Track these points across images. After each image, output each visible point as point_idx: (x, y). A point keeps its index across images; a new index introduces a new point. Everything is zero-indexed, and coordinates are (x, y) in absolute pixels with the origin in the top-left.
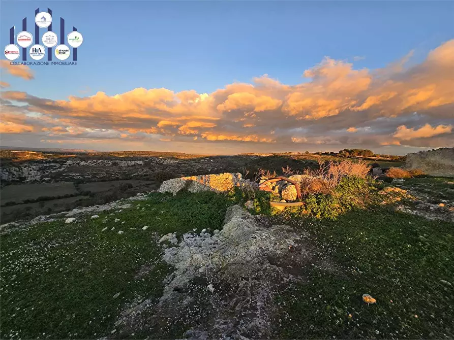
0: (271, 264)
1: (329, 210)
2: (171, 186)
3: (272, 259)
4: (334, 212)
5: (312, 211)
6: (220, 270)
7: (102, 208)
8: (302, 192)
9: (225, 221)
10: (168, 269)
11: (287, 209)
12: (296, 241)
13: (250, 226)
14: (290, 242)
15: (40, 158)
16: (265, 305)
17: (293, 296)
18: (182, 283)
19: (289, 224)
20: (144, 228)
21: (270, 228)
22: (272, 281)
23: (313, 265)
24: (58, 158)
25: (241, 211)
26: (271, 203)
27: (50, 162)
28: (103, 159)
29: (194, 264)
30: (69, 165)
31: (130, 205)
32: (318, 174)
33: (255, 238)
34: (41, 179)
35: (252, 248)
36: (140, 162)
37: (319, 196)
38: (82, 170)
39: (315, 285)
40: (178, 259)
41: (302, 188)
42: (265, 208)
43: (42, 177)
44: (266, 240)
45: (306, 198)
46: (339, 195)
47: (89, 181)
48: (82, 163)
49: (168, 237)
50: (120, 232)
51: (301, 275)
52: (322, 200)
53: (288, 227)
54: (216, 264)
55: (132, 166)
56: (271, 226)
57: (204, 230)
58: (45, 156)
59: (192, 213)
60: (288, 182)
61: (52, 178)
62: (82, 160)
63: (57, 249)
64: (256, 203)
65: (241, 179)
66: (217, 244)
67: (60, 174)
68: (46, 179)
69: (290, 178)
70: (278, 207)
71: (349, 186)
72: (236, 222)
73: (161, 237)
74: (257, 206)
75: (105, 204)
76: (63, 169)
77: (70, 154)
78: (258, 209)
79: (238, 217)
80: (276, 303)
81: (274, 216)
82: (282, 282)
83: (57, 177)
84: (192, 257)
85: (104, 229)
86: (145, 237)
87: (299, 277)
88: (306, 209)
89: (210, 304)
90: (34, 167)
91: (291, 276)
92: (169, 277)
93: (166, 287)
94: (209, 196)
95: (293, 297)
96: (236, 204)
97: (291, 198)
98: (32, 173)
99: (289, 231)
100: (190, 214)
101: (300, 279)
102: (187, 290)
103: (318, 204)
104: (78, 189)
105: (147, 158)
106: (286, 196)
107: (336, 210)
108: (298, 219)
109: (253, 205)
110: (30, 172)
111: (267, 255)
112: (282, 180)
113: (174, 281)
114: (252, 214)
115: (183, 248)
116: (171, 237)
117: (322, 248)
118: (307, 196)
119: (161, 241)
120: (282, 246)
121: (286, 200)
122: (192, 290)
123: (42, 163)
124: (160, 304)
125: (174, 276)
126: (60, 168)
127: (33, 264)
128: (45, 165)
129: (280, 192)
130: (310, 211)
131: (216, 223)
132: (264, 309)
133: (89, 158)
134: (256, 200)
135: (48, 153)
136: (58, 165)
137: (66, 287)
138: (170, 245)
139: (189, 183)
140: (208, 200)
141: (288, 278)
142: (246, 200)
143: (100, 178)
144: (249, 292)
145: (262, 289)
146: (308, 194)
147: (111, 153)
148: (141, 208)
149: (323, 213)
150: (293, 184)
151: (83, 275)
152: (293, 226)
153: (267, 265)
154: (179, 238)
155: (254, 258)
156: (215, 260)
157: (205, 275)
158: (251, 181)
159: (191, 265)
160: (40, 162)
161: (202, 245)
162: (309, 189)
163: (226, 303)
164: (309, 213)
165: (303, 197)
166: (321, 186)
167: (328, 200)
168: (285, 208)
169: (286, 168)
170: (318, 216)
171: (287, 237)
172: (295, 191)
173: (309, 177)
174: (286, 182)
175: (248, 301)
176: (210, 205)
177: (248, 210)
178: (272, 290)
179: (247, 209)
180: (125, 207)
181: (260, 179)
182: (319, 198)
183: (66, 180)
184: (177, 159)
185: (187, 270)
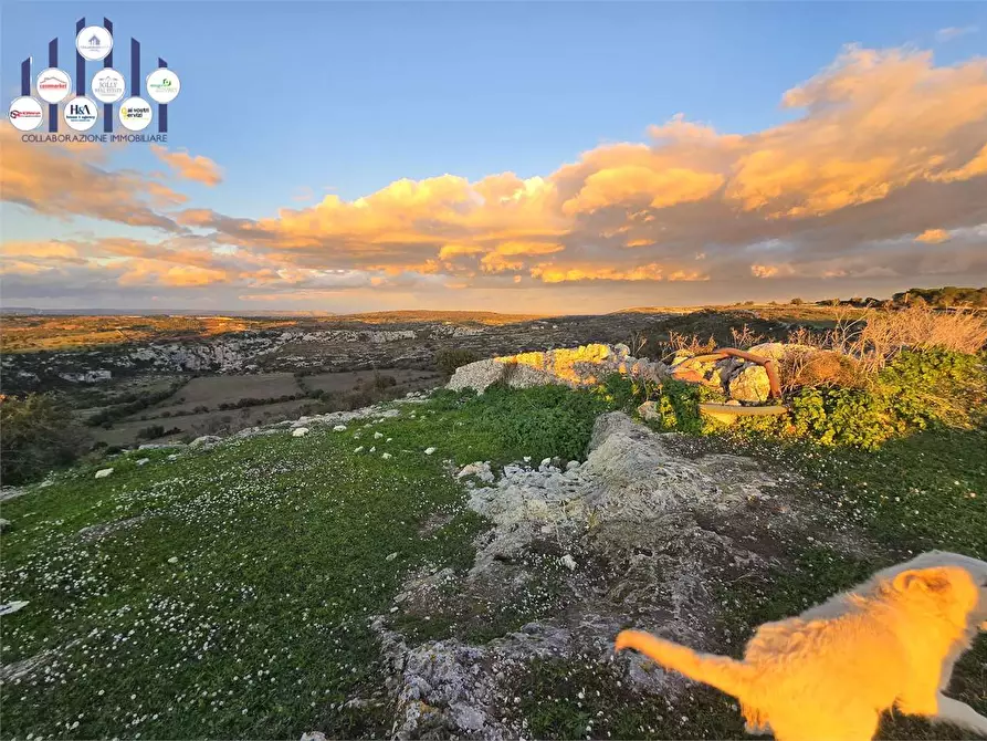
0: (703, 528)
1: (858, 426)
2: (473, 376)
3: (706, 521)
4: (873, 431)
5: (811, 427)
6: (586, 532)
7: (349, 416)
8: (783, 383)
9: (591, 444)
10: (480, 524)
11: (743, 422)
12: (766, 490)
13: (650, 451)
14: (752, 491)
15: (240, 328)
16: (691, 601)
17: (758, 591)
18: (510, 547)
19: (747, 454)
20: (429, 451)
21: (698, 460)
22: (706, 560)
23: (810, 539)
24: (266, 329)
25: (628, 423)
26: (703, 408)
27: (255, 336)
28: (341, 328)
29: (532, 518)
30: (287, 341)
31: (396, 411)
32: (830, 342)
33: (665, 475)
34: (243, 367)
35: (659, 493)
36: (409, 334)
37: (831, 393)
38: (307, 350)
39: (817, 577)
40: (499, 507)
41: (784, 373)
42: (689, 417)
43: (245, 363)
44: (690, 481)
45: (793, 396)
46: (889, 390)
47: (320, 371)
48: (307, 337)
49: (474, 469)
50: (386, 455)
51: (778, 556)
52: (840, 401)
53: (747, 460)
54: (576, 520)
55: (393, 341)
56: (701, 455)
57: (547, 460)
58: (246, 324)
59: (522, 426)
60: (748, 360)
61: (260, 364)
62: (307, 330)
63: (286, 476)
64: (665, 406)
65: (627, 357)
66: (577, 484)
67: (271, 357)
68: (251, 367)
69: (752, 351)
70: (719, 417)
71: (921, 372)
72: (615, 444)
73: (462, 469)
74: (666, 413)
75: (351, 410)
76: (276, 347)
77: (287, 321)
78: (671, 420)
79: (621, 434)
80: (717, 600)
81: (709, 435)
82: (731, 565)
83: (266, 364)
84: (525, 504)
85: (357, 450)
86: (430, 465)
87: (773, 559)
88: (794, 421)
89: (570, 590)
90: (232, 345)
91: (753, 556)
92: (484, 538)
93: (479, 553)
94: (554, 395)
95: (759, 595)
96: (617, 409)
97: (752, 397)
98: (228, 357)
99: (745, 468)
100: (517, 427)
101: (776, 563)
102: (519, 561)
103: (828, 410)
104: (301, 386)
105: (422, 325)
106: (740, 392)
107: (881, 426)
108: (770, 445)
109: (658, 412)
110: (227, 355)
111: (694, 510)
112: (731, 356)
113: (494, 543)
114: (655, 430)
115: (505, 488)
116: (481, 469)
117: (835, 506)
118: (797, 392)
119: (461, 474)
120: (731, 496)
121: (740, 402)
122: (529, 561)
123: (243, 338)
124: (471, 578)
125: (493, 536)
126: (271, 346)
127: (255, 496)
128: (248, 341)
129: (726, 383)
130: (804, 427)
131: (571, 447)
132: (687, 606)
133: (319, 328)
134: (665, 400)
135: (252, 319)
136: (268, 341)
137: (308, 535)
138: (480, 484)
139: (510, 369)
140: (552, 402)
141: (747, 557)
142: (640, 399)
143: (338, 365)
144: (652, 574)
145: (684, 572)
146: (801, 387)
147: (355, 316)
148: (418, 416)
149: (842, 432)
150: (758, 364)
151: (332, 519)
152: (758, 458)
153: (694, 529)
154: (497, 472)
155: (662, 515)
156: (572, 513)
157: (555, 539)
158: (651, 361)
159: (526, 519)
160: (241, 336)
161: (545, 486)
162: (803, 374)
163: (602, 592)
164: (800, 433)
165: (787, 394)
166: (838, 367)
167: (857, 402)
168: (739, 419)
169: (740, 332)
170: (827, 439)
171: (741, 480)
172: (765, 380)
173: (805, 348)
174: (742, 360)
175: (652, 590)
176: (558, 410)
177: (646, 423)
178: (707, 576)
179: (643, 419)
180: (388, 414)
181: (674, 356)
182: (831, 397)
183: (281, 369)
184: (481, 326)
185: (517, 526)
